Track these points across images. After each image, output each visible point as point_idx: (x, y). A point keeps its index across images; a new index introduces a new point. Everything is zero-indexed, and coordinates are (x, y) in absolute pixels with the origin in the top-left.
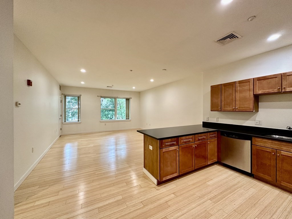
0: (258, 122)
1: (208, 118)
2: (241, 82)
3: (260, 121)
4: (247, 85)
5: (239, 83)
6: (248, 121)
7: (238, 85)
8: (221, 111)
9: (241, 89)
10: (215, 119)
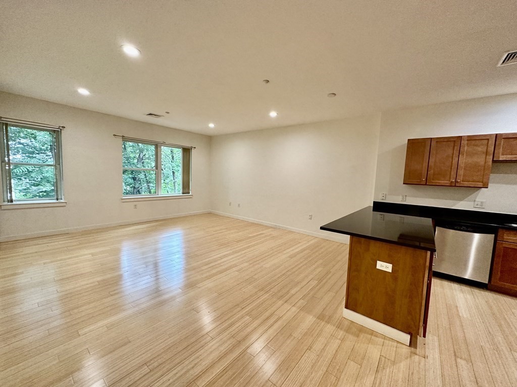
0: (479, 203)
1: (384, 195)
2: (471, 139)
3: (482, 202)
4: (483, 145)
5: (468, 140)
6: (462, 202)
7: (464, 142)
8: (426, 184)
9: (470, 149)
10: (401, 198)
